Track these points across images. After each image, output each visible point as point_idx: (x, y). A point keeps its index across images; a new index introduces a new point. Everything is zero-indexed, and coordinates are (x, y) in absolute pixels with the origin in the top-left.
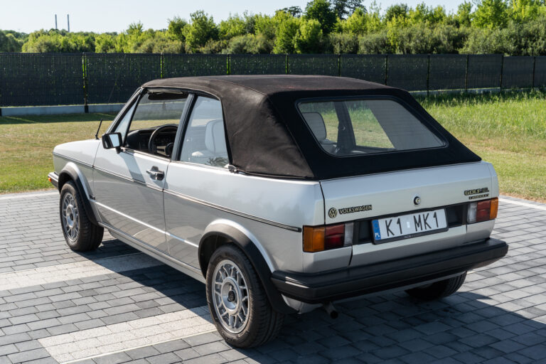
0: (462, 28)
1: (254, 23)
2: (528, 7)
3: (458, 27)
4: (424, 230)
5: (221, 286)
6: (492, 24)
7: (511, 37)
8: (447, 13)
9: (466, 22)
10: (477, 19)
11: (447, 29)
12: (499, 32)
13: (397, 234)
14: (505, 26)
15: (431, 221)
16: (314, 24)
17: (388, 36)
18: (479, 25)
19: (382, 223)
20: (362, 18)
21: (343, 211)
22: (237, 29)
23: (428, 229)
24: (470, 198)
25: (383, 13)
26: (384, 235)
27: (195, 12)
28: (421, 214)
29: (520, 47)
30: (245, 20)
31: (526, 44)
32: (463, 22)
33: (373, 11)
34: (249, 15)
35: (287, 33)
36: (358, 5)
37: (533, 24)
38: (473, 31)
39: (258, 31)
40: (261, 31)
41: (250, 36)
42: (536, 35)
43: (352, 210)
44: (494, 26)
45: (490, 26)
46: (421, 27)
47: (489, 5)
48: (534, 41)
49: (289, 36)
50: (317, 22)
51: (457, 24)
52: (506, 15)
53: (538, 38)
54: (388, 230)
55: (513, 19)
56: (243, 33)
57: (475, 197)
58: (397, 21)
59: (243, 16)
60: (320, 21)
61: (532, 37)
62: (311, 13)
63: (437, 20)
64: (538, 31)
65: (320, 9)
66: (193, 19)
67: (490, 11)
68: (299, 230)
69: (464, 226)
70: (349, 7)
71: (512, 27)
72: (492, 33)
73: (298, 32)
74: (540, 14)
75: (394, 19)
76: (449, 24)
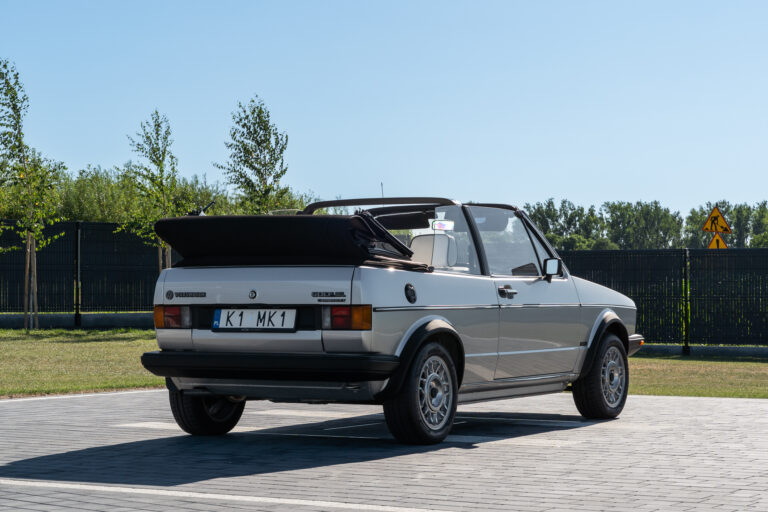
4: (266, 326)
13: (236, 325)
15: (277, 319)
19: (224, 313)
23: (271, 326)
24: (319, 300)
26: (222, 324)
28: (268, 311)
43: (186, 295)
54: (228, 320)
57: (324, 301)
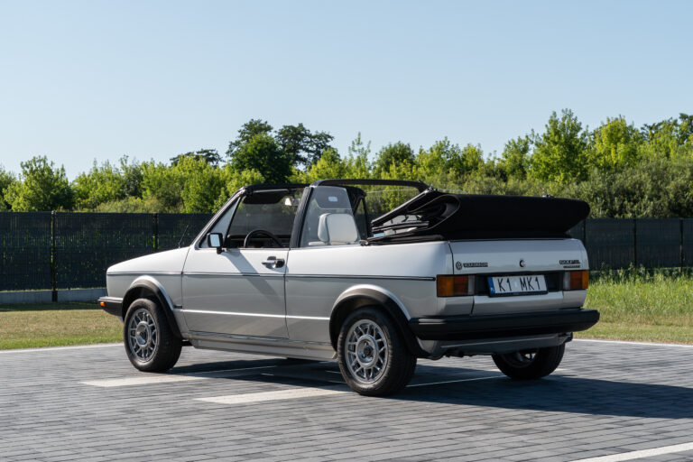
0: (512, 182)
1: (140, 178)
2: (621, 147)
3: (506, 181)
4: (529, 291)
5: (355, 346)
6: (562, 174)
7: (596, 195)
8: (485, 157)
9: (518, 172)
10: (537, 167)
11: (486, 183)
12: (576, 187)
13: (508, 291)
14: (584, 177)
15: (533, 283)
16: (252, 179)
17: (384, 197)
18: (539, 176)
19: (495, 280)
20: (337, 166)
21: (467, 265)
22: (109, 189)
23: (532, 290)
25: (373, 158)
26: (497, 291)
27: (31, 159)
28: (526, 277)
29: (612, 213)
30: (123, 174)
31: (622, 206)
32: (513, 172)
33: (355, 156)
34: (129, 164)
35: (203, 195)
36: (323, 147)
37: (632, 174)
38: (530, 186)
39: (148, 192)
40: (153, 192)
41: (133, 201)
42: (638, 192)
43: (473, 265)
44: (566, 178)
45: (559, 179)
46: (441, 180)
47: (555, 143)
48: (635, 202)
49: (207, 200)
50: (258, 175)
51: (503, 176)
52: (585, 159)
53: (642, 197)
54: (500, 286)
55: (597, 166)
56: (121, 197)
57: (569, 267)
58: (399, 171)
59: (119, 166)
60: (263, 174)
61: (630, 194)
62: (245, 159)
63: (468, 169)
64: (641, 184)
65: (262, 153)
66: (25, 173)
67: (557, 152)
68: (434, 279)
69: (561, 292)
70: (307, 150)
71: (597, 181)
72: (563, 189)
73: (222, 192)
74: (641, 158)
75: (393, 167)
76: (488, 175)
